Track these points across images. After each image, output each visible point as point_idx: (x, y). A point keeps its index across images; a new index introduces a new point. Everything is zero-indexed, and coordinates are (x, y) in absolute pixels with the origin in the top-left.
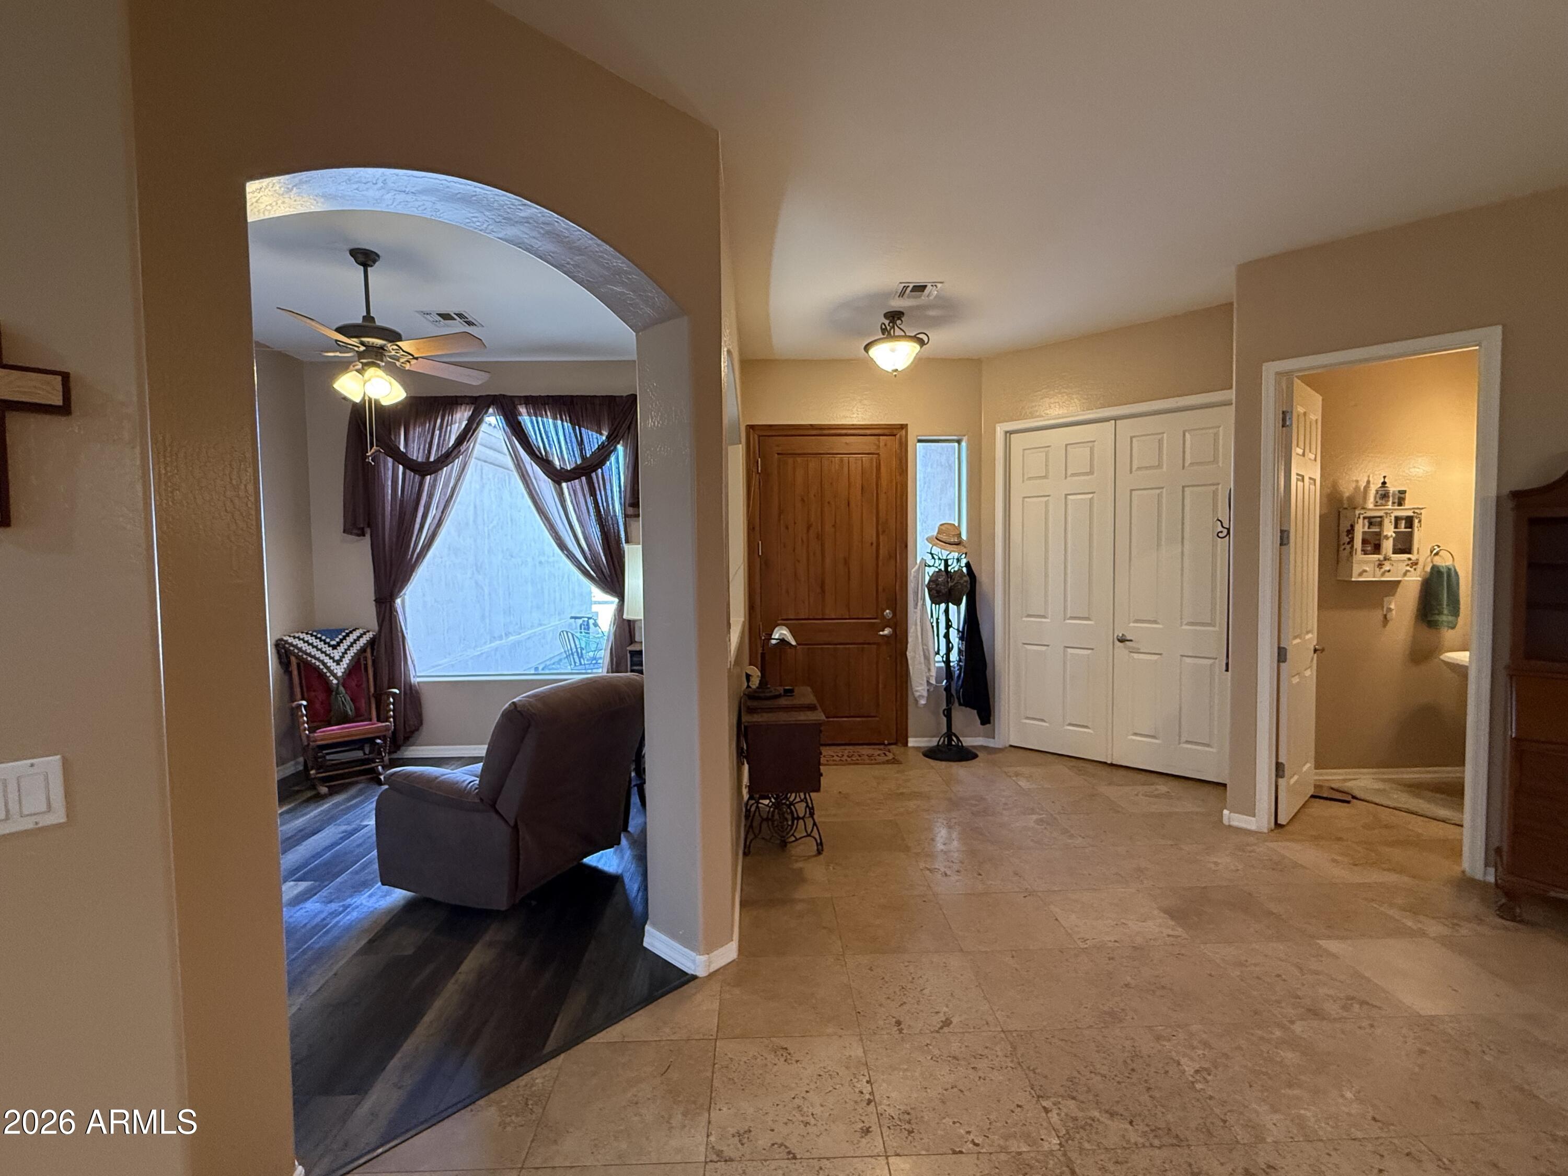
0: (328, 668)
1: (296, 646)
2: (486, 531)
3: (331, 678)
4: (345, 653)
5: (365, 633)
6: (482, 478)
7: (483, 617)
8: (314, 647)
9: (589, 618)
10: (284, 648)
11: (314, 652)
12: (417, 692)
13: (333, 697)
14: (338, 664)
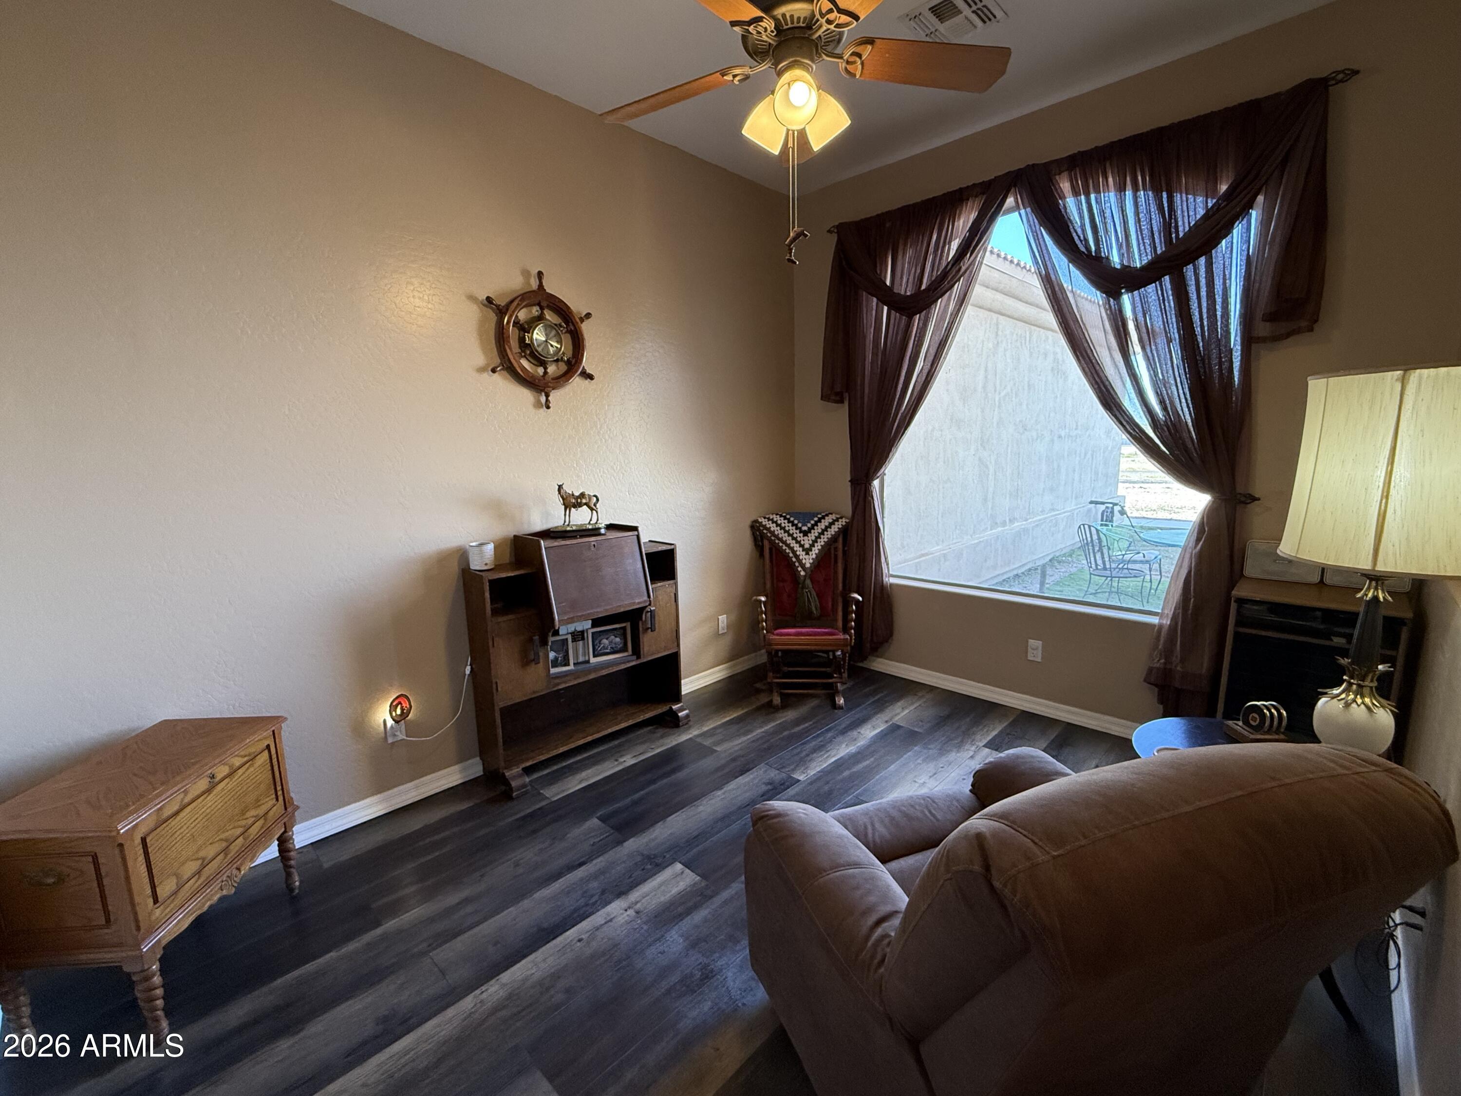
0: (797, 557)
1: (769, 529)
2: (997, 399)
3: (800, 569)
4: (815, 541)
5: (837, 520)
6: (997, 335)
7: (985, 500)
8: (785, 531)
9: (1116, 504)
10: (759, 530)
11: (785, 537)
12: (889, 597)
13: (800, 590)
14: (807, 554)
